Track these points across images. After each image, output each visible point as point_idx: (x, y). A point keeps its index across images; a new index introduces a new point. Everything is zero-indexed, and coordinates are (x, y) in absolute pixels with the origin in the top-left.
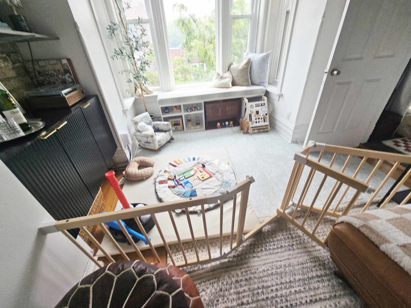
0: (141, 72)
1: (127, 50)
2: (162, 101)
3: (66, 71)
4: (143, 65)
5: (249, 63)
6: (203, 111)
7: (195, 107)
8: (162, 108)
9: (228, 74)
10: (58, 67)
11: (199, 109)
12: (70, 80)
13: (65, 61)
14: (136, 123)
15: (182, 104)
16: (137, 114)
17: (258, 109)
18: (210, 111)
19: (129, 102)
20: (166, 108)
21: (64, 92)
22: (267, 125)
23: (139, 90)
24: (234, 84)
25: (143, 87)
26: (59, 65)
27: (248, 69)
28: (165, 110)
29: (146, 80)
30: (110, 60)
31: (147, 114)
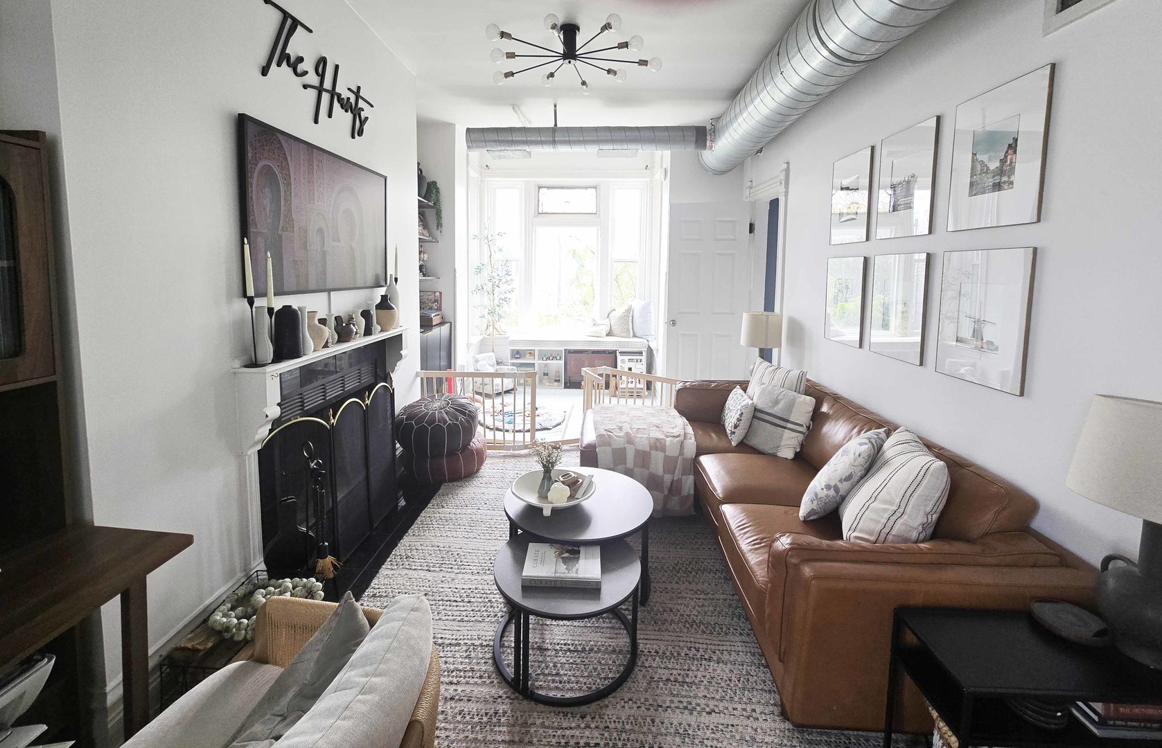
0: (497, 308)
1: (489, 287)
2: (513, 342)
3: (436, 301)
4: (501, 301)
5: (629, 310)
6: (562, 362)
7: (553, 356)
8: (513, 351)
9: (606, 321)
10: (432, 297)
11: (558, 358)
12: (436, 307)
13: (438, 294)
14: (477, 361)
15: (537, 348)
16: (481, 352)
17: (631, 365)
18: (573, 362)
19: (476, 340)
20: (518, 352)
21: (433, 315)
22: (642, 389)
23: (491, 328)
24: (609, 334)
25: (496, 326)
26: (433, 296)
27: (629, 317)
28: (517, 354)
29: (500, 317)
30: (470, 294)
31: (492, 354)
